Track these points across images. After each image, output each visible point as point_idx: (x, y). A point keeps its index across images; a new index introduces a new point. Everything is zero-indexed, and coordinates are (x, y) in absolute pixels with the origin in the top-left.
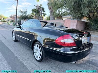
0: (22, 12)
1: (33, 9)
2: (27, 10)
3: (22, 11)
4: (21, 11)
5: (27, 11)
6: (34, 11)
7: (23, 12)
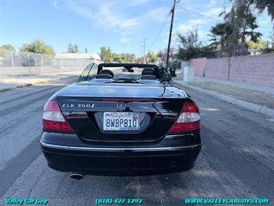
0: (183, 40)
1: (214, 26)
2: (196, 31)
3: (182, 35)
4: (180, 36)
5: (196, 36)
6: (217, 30)
7: (186, 38)
